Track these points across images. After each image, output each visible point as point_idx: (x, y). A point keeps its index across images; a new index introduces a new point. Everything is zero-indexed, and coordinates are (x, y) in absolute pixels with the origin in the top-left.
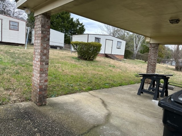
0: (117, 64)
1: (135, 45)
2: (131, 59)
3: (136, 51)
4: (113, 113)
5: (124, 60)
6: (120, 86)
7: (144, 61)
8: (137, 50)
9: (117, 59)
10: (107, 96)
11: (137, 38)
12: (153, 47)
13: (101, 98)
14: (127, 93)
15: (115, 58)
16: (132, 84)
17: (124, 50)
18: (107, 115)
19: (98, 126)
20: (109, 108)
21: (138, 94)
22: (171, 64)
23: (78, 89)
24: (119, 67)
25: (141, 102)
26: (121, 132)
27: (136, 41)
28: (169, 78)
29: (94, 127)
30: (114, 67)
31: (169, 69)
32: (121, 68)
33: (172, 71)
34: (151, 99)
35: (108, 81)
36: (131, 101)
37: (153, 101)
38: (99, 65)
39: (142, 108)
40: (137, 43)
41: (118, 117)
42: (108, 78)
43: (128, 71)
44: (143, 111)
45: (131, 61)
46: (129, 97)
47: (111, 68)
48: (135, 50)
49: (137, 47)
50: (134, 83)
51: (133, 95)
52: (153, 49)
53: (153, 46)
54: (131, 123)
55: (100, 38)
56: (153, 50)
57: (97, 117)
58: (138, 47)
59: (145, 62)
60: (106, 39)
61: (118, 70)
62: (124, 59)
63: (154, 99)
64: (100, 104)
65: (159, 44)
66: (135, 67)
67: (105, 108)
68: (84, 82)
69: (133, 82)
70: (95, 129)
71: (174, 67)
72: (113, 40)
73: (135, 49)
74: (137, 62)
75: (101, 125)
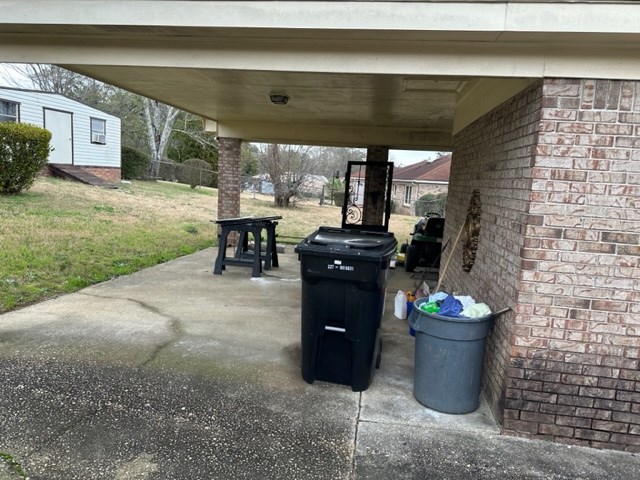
0: (114, 199)
1: (151, 132)
2: (143, 179)
3: (158, 154)
4: (182, 319)
5: (125, 187)
6: (159, 263)
7: (189, 186)
8: (162, 150)
9: (100, 182)
10: (141, 290)
11: (157, 109)
12: (227, 149)
13: (130, 297)
14: (189, 275)
15: (92, 180)
16: (188, 253)
17: (120, 151)
18: (171, 323)
19: (166, 345)
20: (167, 313)
21: (215, 273)
22: (259, 191)
23: (42, 290)
24: (128, 210)
25: (230, 286)
26: (219, 340)
27: (152, 119)
28: (277, 223)
29: (160, 347)
30: (110, 210)
31: (259, 204)
32: (133, 212)
33: (269, 209)
34: (247, 277)
35: (118, 256)
36: (207, 290)
37: (254, 279)
38: (56, 208)
39: (238, 297)
40: (157, 126)
41: (199, 322)
42: (115, 247)
43: (160, 220)
44: (242, 300)
45: (147, 186)
46: (199, 283)
47: (103, 216)
48: (154, 148)
49: (158, 139)
50: (193, 251)
51: (205, 277)
52: (227, 152)
53: (227, 144)
54: (230, 324)
55: (19, 104)
56: (228, 156)
57: (150, 332)
58: (162, 140)
59: (193, 187)
60: (44, 108)
61: (131, 220)
62: (124, 182)
63: (254, 276)
64: (140, 309)
65: (240, 141)
66: (174, 207)
67: (156, 315)
68: (45, 267)
69: (188, 248)
70: (165, 350)
71: (272, 199)
72: (72, 113)
73: (153, 145)
74: (169, 191)
75: (173, 341)
